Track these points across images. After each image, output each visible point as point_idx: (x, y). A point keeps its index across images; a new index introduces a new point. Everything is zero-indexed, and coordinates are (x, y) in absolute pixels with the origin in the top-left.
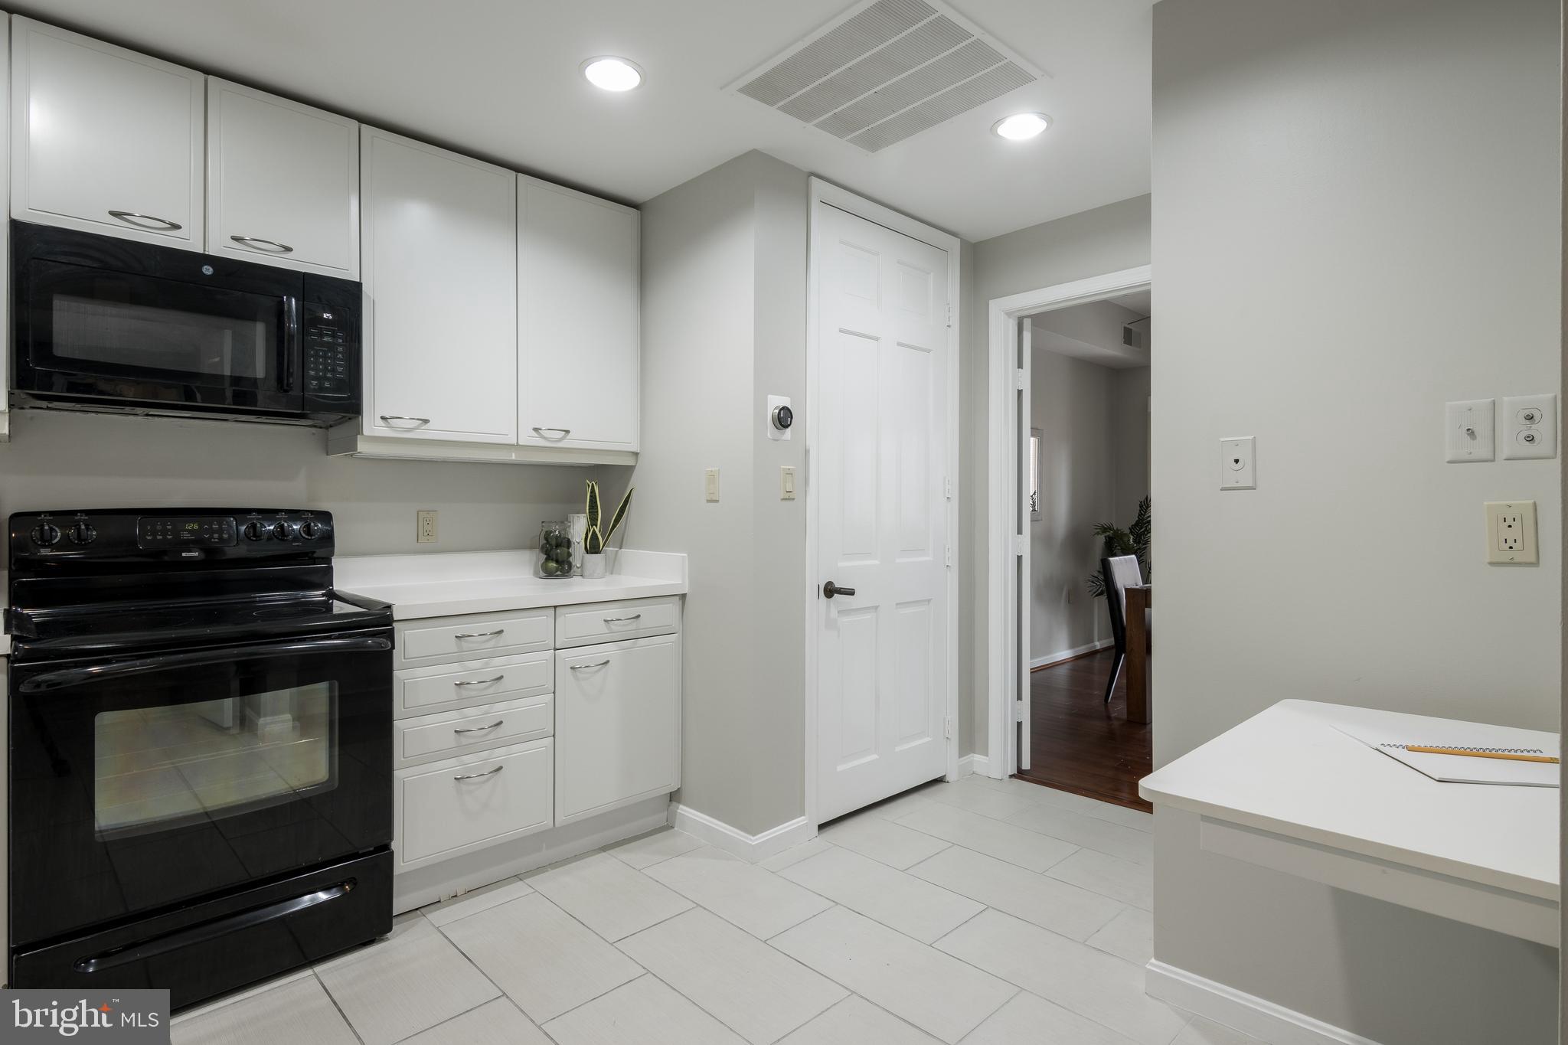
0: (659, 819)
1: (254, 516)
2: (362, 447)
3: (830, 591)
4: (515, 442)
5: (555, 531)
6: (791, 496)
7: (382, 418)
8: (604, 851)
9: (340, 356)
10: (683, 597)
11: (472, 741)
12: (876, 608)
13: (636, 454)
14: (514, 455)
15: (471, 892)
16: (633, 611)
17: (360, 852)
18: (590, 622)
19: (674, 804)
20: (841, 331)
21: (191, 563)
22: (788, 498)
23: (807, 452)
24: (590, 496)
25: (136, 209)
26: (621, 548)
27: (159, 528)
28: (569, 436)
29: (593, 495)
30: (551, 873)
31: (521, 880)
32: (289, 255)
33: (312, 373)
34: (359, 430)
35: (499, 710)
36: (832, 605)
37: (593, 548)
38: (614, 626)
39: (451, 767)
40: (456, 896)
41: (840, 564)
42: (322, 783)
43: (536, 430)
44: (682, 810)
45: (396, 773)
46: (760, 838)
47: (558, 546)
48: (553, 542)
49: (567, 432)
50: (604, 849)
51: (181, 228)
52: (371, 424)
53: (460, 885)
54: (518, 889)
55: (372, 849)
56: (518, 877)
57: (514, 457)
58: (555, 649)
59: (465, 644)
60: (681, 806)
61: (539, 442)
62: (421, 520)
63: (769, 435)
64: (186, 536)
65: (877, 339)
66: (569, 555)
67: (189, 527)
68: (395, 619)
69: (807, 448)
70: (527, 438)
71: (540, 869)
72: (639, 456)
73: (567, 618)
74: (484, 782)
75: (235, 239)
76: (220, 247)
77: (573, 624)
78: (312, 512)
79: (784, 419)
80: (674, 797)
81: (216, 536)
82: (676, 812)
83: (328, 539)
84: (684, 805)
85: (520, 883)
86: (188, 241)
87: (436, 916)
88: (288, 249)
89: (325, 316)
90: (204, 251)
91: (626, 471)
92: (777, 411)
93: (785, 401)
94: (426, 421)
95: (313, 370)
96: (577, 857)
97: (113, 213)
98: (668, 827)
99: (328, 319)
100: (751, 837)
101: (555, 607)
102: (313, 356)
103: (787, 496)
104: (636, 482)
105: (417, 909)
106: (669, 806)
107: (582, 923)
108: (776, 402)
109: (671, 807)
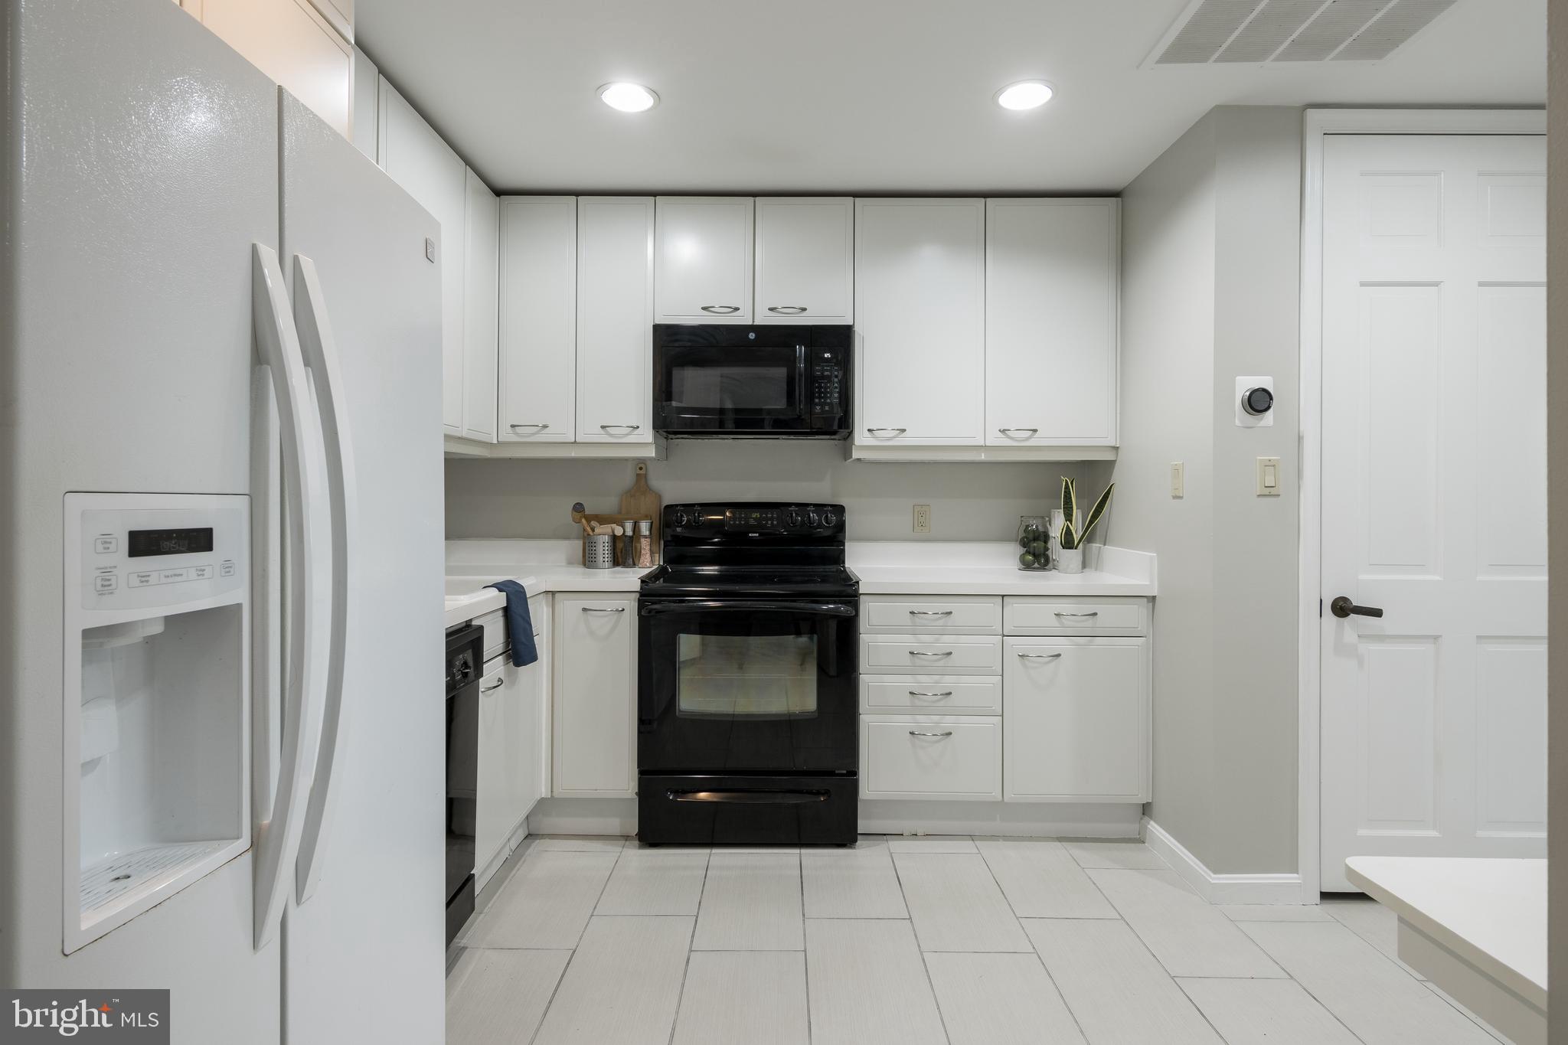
0: (1130, 829)
1: (793, 508)
2: (856, 455)
3: (1342, 608)
4: (982, 443)
5: (1032, 526)
6: (1273, 491)
7: (869, 430)
8: (1060, 842)
9: (836, 385)
10: (1154, 598)
11: (926, 704)
12: (1436, 638)
13: (1116, 448)
14: (983, 455)
15: (928, 836)
16: (1090, 608)
17: (837, 772)
18: (1042, 614)
19: (1146, 818)
20: (1363, 284)
21: (753, 541)
22: (1269, 493)
23: (1300, 438)
24: (1065, 492)
25: (715, 302)
26: (1105, 545)
27: (738, 516)
28: (1037, 435)
29: (1067, 490)
30: (1001, 843)
31: (973, 840)
32: (805, 314)
33: (817, 400)
34: (852, 443)
35: (948, 682)
36: (1346, 624)
37: (1068, 543)
38: (1066, 621)
39: (905, 722)
40: (916, 835)
41: (1363, 577)
42: (812, 712)
43: (1003, 431)
44: (1152, 826)
45: (862, 717)
46: (1219, 879)
47: (1035, 539)
48: (1031, 536)
49: (1035, 431)
50: (1060, 839)
51: (739, 309)
52: (861, 437)
53: (921, 826)
54: (967, 846)
55: (845, 772)
56: (972, 837)
57: (983, 457)
58: (1004, 636)
59: (918, 620)
60: (1152, 823)
61: (1005, 442)
62: (916, 514)
63: (1237, 422)
64: (752, 522)
65: (1436, 284)
66: (1047, 549)
67: (754, 516)
68: (860, 592)
69: (1301, 435)
70: (994, 439)
71: (994, 837)
72: (1119, 450)
73: (1014, 607)
74: (937, 742)
75: (771, 309)
76: (764, 318)
77: (1019, 614)
78: (832, 506)
79: (1258, 402)
80: (1146, 809)
81: (770, 522)
82: (1147, 827)
83: (841, 527)
84: (1155, 821)
85: (971, 842)
86: (743, 319)
87: (895, 845)
88: (804, 310)
89: (826, 356)
90: (753, 322)
91: (1107, 466)
92: (1248, 394)
93: (1265, 382)
94: (904, 431)
95: (817, 398)
96: (1031, 839)
97: (704, 309)
98: (1139, 840)
99: (828, 358)
100: (1213, 875)
101: (1003, 596)
102: (817, 387)
103: (1267, 491)
104: (1117, 478)
105: (885, 835)
106: (1141, 819)
107: (1002, 892)
108: (1246, 384)
109: (1143, 821)
